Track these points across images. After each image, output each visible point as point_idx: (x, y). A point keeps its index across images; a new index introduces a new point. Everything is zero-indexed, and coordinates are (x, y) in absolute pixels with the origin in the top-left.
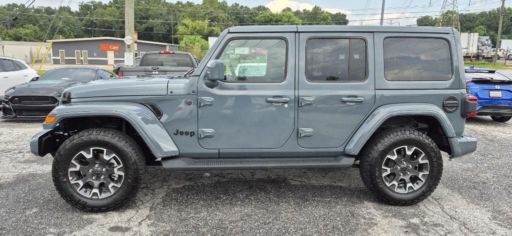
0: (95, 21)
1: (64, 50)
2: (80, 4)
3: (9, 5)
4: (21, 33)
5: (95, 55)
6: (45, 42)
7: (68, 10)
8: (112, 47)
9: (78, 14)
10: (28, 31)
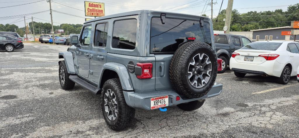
0: (296, 16)
1: (259, 36)
2: (289, 7)
3: (249, 12)
4: (248, 27)
5: (277, 38)
6: (249, 31)
7: (280, 11)
8: (289, 33)
9: (286, 13)
10: (252, 26)
